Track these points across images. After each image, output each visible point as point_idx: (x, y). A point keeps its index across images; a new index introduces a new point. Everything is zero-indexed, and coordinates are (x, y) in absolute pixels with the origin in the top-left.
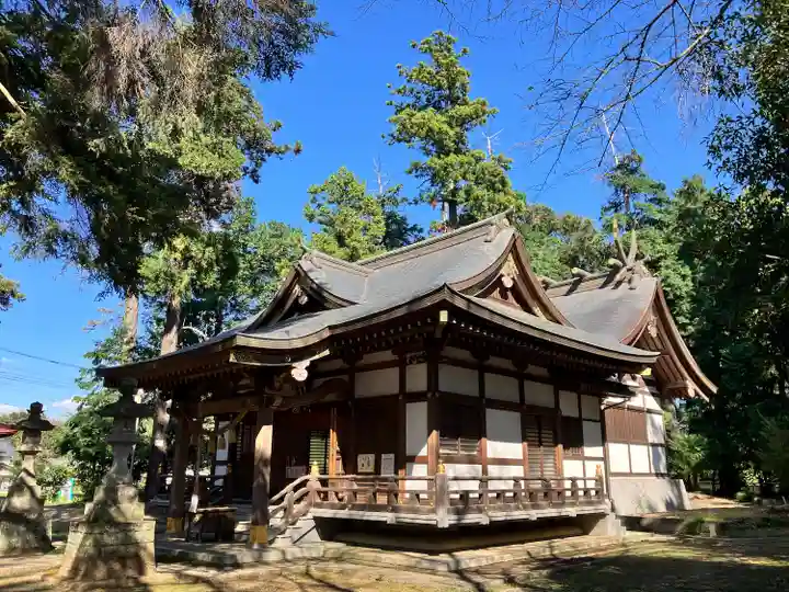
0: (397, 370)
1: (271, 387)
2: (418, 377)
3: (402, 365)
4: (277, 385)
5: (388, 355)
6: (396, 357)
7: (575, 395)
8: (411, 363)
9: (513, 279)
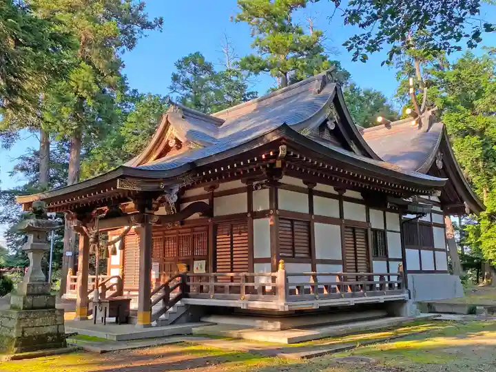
0: (245, 194)
1: (150, 208)
2: (262, 200)
3: (250, 190)
4: (154, 206)
5: (238, 184)
6: (245, 185)
7: (381, 212)
8: (256, 189)
9: (335, 123)
